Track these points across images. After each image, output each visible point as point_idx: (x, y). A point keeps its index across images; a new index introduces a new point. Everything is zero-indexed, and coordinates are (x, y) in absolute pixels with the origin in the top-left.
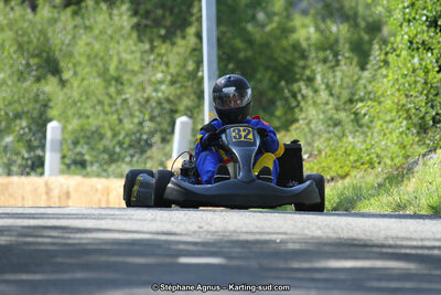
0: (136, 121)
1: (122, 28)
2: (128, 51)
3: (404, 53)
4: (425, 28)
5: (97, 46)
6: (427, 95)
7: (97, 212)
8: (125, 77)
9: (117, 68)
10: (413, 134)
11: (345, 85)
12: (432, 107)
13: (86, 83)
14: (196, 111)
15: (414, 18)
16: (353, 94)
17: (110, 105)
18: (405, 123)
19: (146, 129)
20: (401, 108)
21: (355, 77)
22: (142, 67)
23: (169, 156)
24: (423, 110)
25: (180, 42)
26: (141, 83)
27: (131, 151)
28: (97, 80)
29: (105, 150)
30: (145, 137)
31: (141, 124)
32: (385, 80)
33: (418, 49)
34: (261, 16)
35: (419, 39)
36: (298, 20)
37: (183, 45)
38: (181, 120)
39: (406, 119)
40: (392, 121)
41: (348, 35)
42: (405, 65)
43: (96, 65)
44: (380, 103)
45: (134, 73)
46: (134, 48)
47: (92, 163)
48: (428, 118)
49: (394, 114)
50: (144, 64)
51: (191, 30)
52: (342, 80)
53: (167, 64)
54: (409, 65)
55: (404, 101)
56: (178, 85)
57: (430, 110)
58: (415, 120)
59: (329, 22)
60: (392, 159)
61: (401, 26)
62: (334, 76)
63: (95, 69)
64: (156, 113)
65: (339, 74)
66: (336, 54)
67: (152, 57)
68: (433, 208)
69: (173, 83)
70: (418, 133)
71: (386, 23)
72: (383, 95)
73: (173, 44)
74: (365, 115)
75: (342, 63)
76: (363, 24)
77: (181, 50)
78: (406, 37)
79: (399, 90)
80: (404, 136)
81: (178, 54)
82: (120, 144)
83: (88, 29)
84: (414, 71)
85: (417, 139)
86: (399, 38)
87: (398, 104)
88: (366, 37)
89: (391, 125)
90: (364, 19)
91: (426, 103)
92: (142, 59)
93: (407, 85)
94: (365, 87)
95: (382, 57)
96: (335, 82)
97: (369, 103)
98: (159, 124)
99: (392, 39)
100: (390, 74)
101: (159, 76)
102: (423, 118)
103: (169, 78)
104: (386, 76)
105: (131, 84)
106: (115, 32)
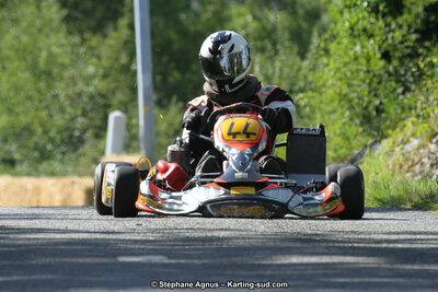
0: (67, 116)
1: (51, 20)
2: (58, 44)
3: (346, 41)
4: (366, 14)
5: (25, 39)
6: (370, 84)
7: (30, 211)
8: (55, 71)
9: (47, 62)
10: (356, 125)
11: (285, 76)
12: (376, 95)
13: (14, 79)
14: (130, 105)
15: (355, 5)
16: (293, 85)
17: (40, 101)
18: (348, 113)
19: (78, 126)
20: (343, 97)
21: (296, 68)
22: (72, 61)
23: (103, 153)
24: (366, 99)
25: (112, 33)
26: (72, 78)
27: (63, 149)
28: (27, 75)
29: (36, 148)
30: (77, 133)
31: (73, 119)
32: (326, 69)
33: (359, 35)
34: (195, 5)
35: (360, 26)
36: (234, 9)
37: (115, 37)
38: (114, 115)
39: (348, 109)
40: (334, 112)
41: (286, 24)
42: (346, 52)
43: (25, 59)
44: (321, 94)
45: (63, 66)
46: (63, 41)
47: (22, 162)
48: (371, 108)
49: (336, 103)
50: (74, 58)
51: (123, 22)
52: (281, 70)
53: (99, 57)
54: (351, 53)
55: (345, 90)
56: (110, 79)
57: (374, 99)
58: (358, 110)
59: (266, 11)
60: (335, 151)
61: (341, 13)
62: (274, 67)
63: (23, 62)
64: (89, 108)
65: (278, 64)
66: (274, 44)
67: (82, 50)
68: (380, 200)
69: (105, 76)
70: (362, 124)
71: (326, 10)
72: (324, 85)
73: (105, 36)
74: (306, 106)
75: (281, 52)
76: (301, 12)
77: (114, 42)
78: (347, 24)
79: (340, 79)
80: (347, 127)
81: (111, 47)
82: (52, 140)
83: (15, 21)
84: (356, 58)
85: (361, 130)
86: (339, 26)
87: (340, 94)
88: (305, 25)
89: (333, 117)
90: (302, 6)
91: (369, 92)
92: (72, 52)
93: (349, 74)
94: (305, 77)
95: (322, 45)
96: (274, 72)
97: (310, 94)
98: (91, 119)
99: (332, 26)
100: (332, 62)
101: (91, 69)
102: (366, 108)
103: (101, 72)
104: (327, 65)
105: (62, 78)
106: (43, 25)
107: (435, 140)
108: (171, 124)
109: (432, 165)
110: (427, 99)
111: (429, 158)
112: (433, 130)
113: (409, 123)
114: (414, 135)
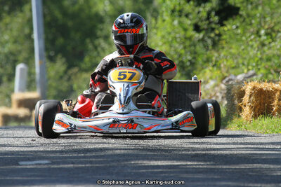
3: (168, 18)
23: (12, 91)
25: (20, 15)
35: (177, 9)
38: (20, 67)
51: (26, 8)
53: (11, 30)
56: (18, 44)
77: (20, 20)
79: (165, 43)
98: (6, 69)
101: (6, 37)
103: (12, 39)
104: (156, 34)
107: (224, 81)
108: (57, 72)
109: (223, 98)
110: (219, 55)
111: (221, 93)
112: (223, 75)
113: (207, 71)
114: (211, 78)
